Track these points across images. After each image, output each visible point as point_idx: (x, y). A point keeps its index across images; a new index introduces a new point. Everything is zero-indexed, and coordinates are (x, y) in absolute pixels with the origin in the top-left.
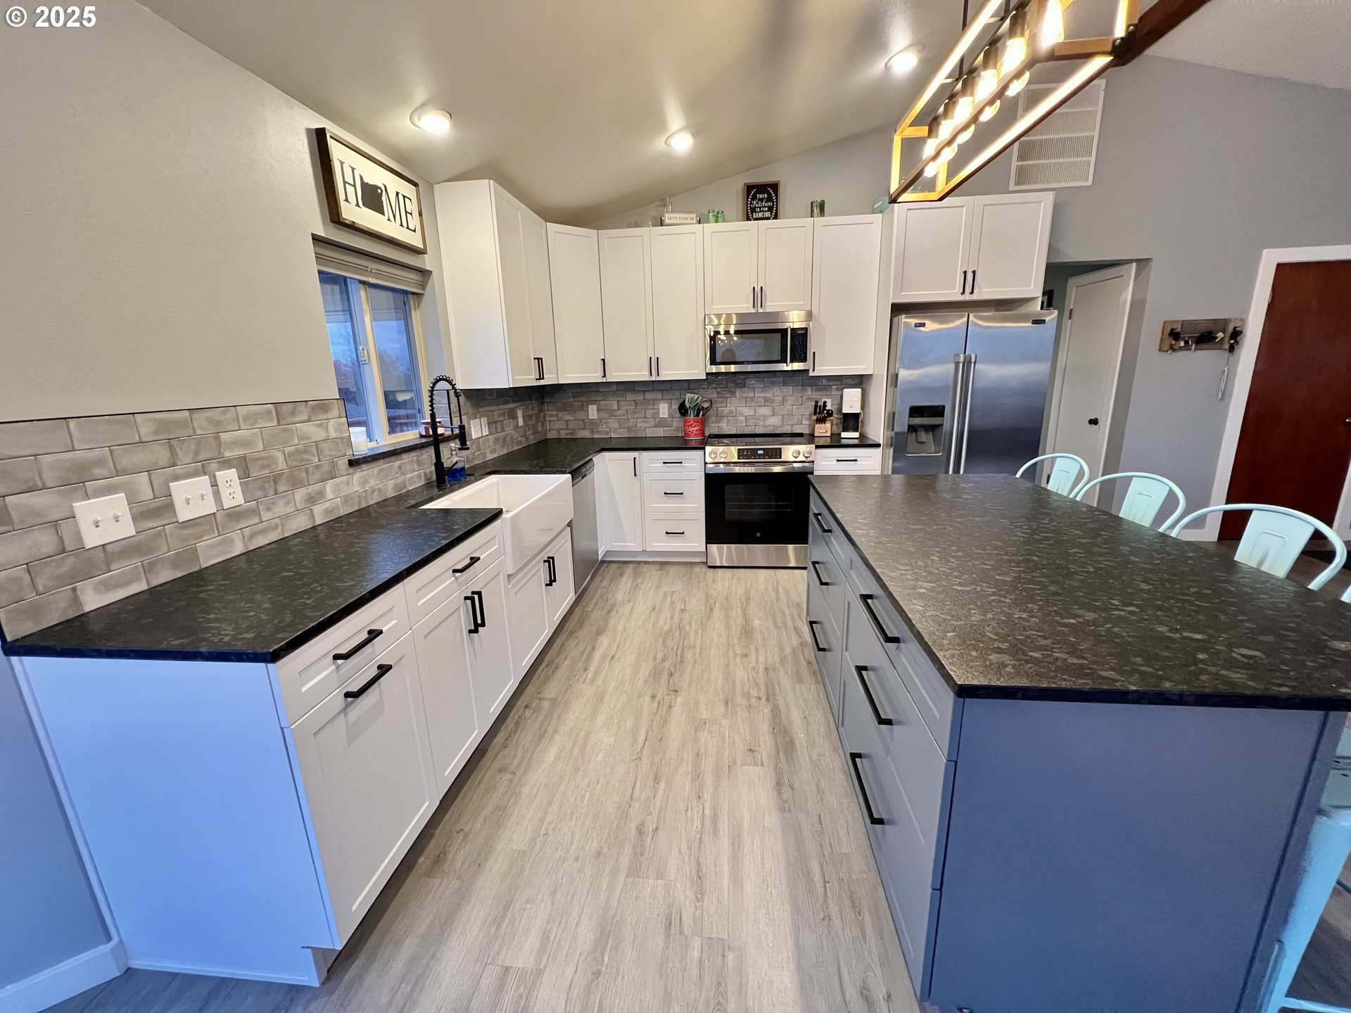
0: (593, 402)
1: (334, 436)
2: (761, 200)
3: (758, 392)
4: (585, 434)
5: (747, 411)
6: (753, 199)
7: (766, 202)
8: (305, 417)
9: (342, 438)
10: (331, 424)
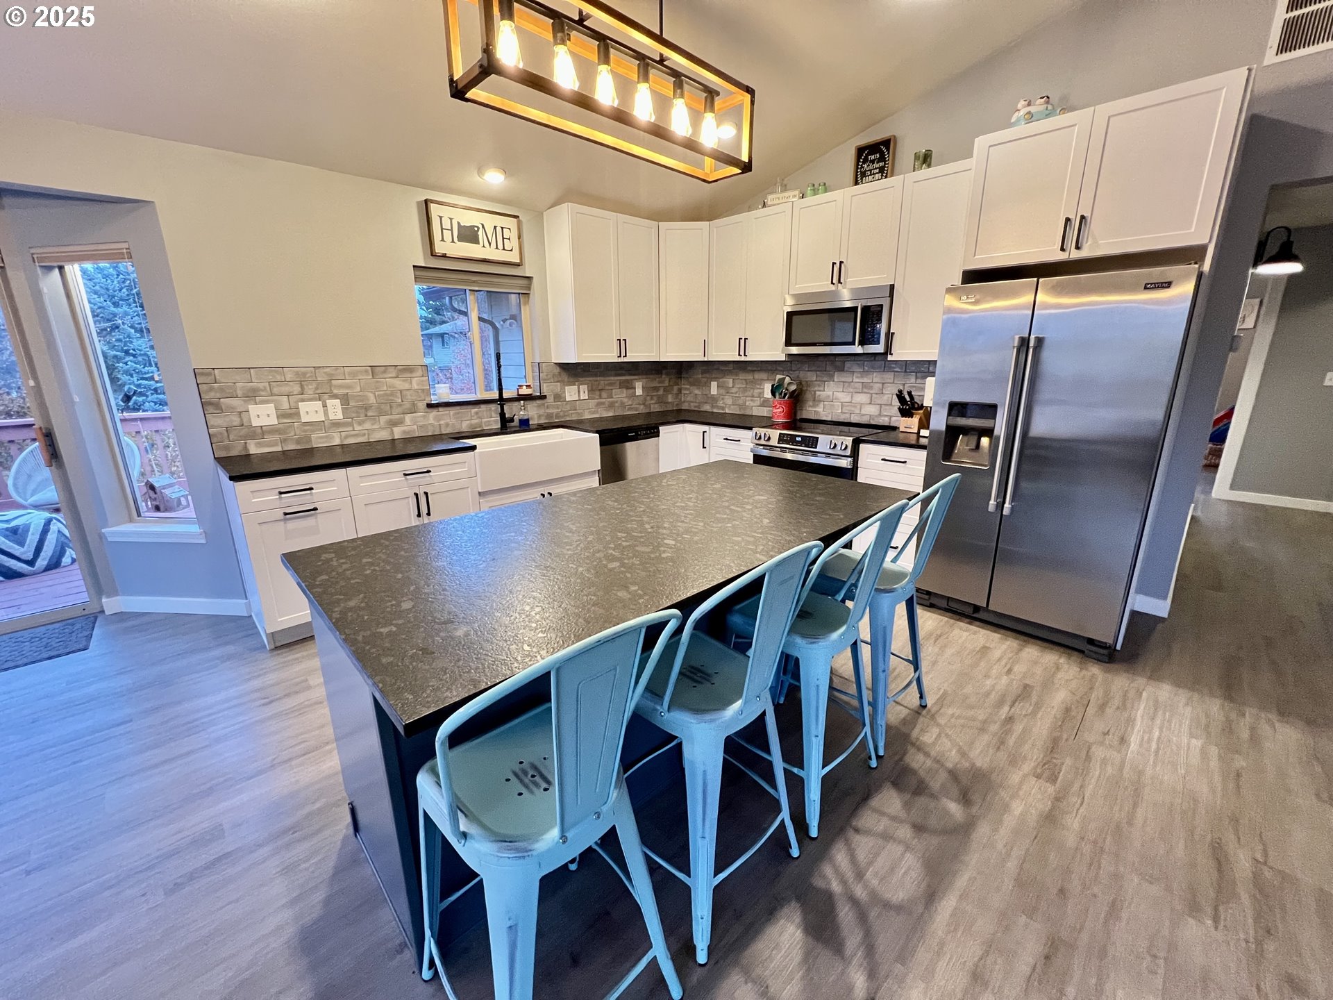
0: (715, 379)
1: (416, 387)
2: (873, 162)
3: (857, 377)
4: (707, 408)
5: (844, 397)
6: (864, 163)
7: (878, 163)
8: (394, 375)
9: (423, 390)
10: (414, 380)
